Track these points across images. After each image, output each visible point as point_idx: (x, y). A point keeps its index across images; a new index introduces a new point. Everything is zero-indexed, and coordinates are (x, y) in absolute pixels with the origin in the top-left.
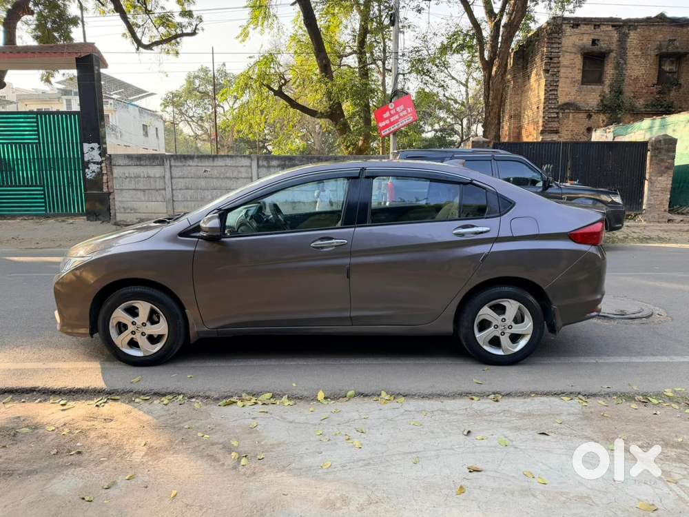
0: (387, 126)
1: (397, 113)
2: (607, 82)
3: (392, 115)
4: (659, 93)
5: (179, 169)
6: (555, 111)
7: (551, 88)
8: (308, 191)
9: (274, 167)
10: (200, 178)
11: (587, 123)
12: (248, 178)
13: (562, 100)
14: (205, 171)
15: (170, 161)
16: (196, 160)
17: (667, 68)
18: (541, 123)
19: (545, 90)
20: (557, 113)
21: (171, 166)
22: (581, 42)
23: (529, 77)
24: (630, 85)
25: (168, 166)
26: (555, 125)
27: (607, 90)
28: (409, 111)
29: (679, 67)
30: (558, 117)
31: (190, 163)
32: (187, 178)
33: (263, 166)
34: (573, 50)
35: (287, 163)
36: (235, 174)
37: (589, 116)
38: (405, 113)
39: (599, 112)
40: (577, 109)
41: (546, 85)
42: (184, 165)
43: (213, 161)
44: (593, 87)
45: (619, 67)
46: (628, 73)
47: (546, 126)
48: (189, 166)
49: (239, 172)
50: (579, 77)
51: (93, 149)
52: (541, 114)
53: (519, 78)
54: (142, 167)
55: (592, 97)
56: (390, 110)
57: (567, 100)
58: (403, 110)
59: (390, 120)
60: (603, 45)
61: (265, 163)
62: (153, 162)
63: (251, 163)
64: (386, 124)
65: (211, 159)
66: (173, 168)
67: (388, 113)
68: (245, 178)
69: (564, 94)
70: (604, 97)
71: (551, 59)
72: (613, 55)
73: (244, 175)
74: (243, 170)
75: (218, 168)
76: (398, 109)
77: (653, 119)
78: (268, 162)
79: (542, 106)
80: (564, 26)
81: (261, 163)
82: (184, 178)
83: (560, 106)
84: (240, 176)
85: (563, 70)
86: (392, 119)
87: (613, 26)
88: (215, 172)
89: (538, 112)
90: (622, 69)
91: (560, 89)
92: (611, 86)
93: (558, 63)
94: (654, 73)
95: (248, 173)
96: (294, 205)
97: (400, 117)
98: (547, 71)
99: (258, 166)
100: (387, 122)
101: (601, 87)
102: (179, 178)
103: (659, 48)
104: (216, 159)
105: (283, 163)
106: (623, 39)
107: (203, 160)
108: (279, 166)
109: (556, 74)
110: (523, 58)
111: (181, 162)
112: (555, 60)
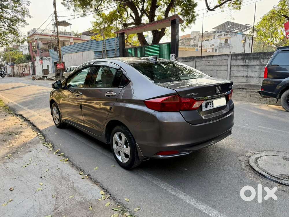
5: (199, 62)
8: (256, 71)
9: (239, 59)
10: (206, 66)
12: (226, 65)
14: (209, 63)
15: (196, 59)
16: (205, 58)
21: (196, 61)
25: (195, 61)
31: (204, 59)
32: (202, 66)
33: (234, 59)
35: (246, 57)
36: (221, 64)
42: (201, 61)
43: (212, 58)
48: (203, 61)
49: (223, 62)
51: (173, 56)
54: (186, 62)
61: (235, 58)
62: (190, 60)
63: (228, 58)
65: (211, 57)
66: (197, 62)
68: (225, 65)
73: (225, 64)
74: (224, 61)
75: (214, 61)
78: (237, 57)
81: (233, 58)
82: (200, 66)
84: (223, 64)
88: (212, 63)
95: (226, 63)
96: (247, 78)
99: (231, 59)
102: (199, 66)
104: (213, 57)
105: (244, 57)
107: (208, 58)
108: (241, 59)
111: (200, 59)
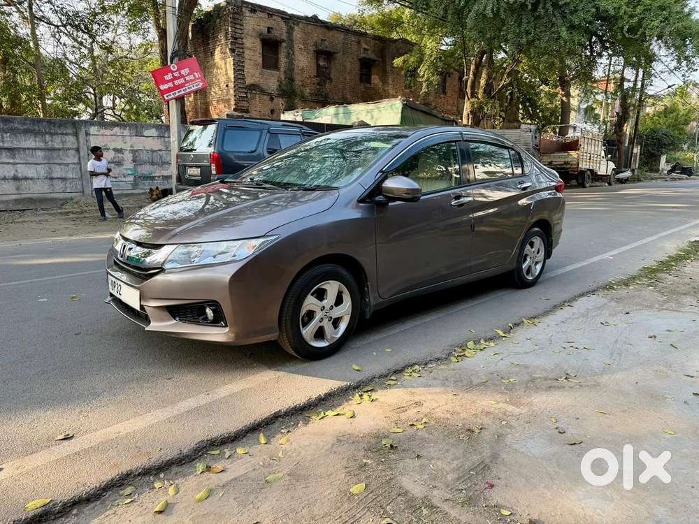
0: (170, 90)
1: (182, 76)
2: (282, 69)
3: (175, 78)
4: (318, 84)
6: (244, 90)
7: (239, 67)
11: (270, 106)
13: (249, 81)
17: (322, 63)
18: (233, 102)
19: (234, 69)
20: (246, 93)
22: (258, 27)
23: (212, 54)
24: (298, 74)
26: (245, 104)
27: (283, 77)
28: (197, 76)
29: (330, 63)
30: (247, 97)
34: (254, 34)
37: (272, 99)
38: (191, 77)
39: (279, 96)
40: (263, 92)
41: (234, 64)
44: (272, 72)
45: (290, 56)
46: (296, 63)
47: (239, 105)
50: (260, 60)
52: (232, 92)
53: (200, 53)
55: (272, 81)
56: (172, 72)
57: (252, 82)
58: (189, 74)
59: (173, 83)
60: (276, 33)
64: (169, 88)
67: (170, 75)
69: (250, 75)
70: (281, 82)
71: (236, 39)
72: (284, 44)
76: (183, 72)
77: (337, 107)
79: (231, 85)
80: (244, 9)
83: (247, 86)
85: (247, 52)
86: (177, 83)
87: (282, 18)
89: (228, 90)
90: (292, 59)
91: (246, 70)
92: (285, 72)
93: (243, 44)
94: (314, 66)
97: (187, 82)
98: (232, 50)
100: (171, 85)
101: (278, 73)
103: (316, 44)
106: (290, 31)
109: (241, 55)
110: (203, 32)
112: (239, 41)
